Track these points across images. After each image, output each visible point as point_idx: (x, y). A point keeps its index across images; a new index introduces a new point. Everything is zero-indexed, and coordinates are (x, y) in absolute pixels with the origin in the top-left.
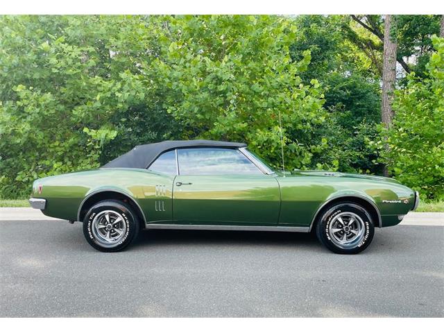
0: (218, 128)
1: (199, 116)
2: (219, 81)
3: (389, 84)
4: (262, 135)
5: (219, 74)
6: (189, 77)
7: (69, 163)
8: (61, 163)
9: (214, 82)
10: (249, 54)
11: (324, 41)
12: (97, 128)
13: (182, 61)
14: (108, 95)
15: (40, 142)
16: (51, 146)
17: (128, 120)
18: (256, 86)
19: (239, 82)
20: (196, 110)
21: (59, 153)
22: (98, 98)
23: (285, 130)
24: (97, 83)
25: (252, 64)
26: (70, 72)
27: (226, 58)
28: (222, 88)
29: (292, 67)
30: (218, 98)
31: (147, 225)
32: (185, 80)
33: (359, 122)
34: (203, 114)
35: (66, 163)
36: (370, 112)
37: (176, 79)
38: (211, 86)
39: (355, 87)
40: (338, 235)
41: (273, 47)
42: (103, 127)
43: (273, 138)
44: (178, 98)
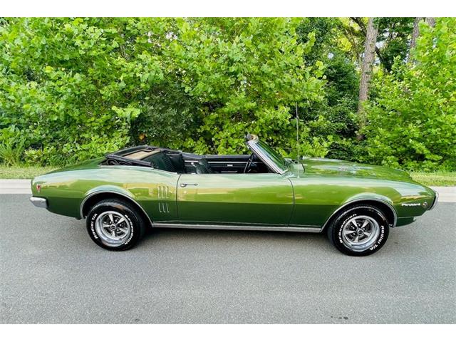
0: (230, 107)
1: (212, 95)
2: (231, 62)
3: (368, 65)
4: (268, 114)
5: (230, 55)
6: (203, 58)
7: (105, 136)
8: (98, 136)
9: (226, 62)
10: (260, 35)
11: (324, 26)
12: (124, 106)
13: (196, 42)
14: (131, 75)
15: (78, 119)
16: (88, 121)
17: (151, 99)
18: (265, 68)
19: (249, 63)
20: (210, 90)
21: (95, 128)
22: (121, 78)
23: (289, 109)
24: (120, 63)
25: (261, 46)
26: (94, 53)
27: (237, 39)
28: (233, 69)
29: (299, 48)
30: (229, 79)
31: (153, 224)
32: (199, 61)
33: (341, 96)
34: (216, 93)
35: (102, 136)
36: (350, 87)
37: (191, 60)
38: (223, 67)
39: (340, 66)
40: (350, 237)
41: (282, 29)
42: (129, 105)
43: (279, 117)
44: (195, 78)
